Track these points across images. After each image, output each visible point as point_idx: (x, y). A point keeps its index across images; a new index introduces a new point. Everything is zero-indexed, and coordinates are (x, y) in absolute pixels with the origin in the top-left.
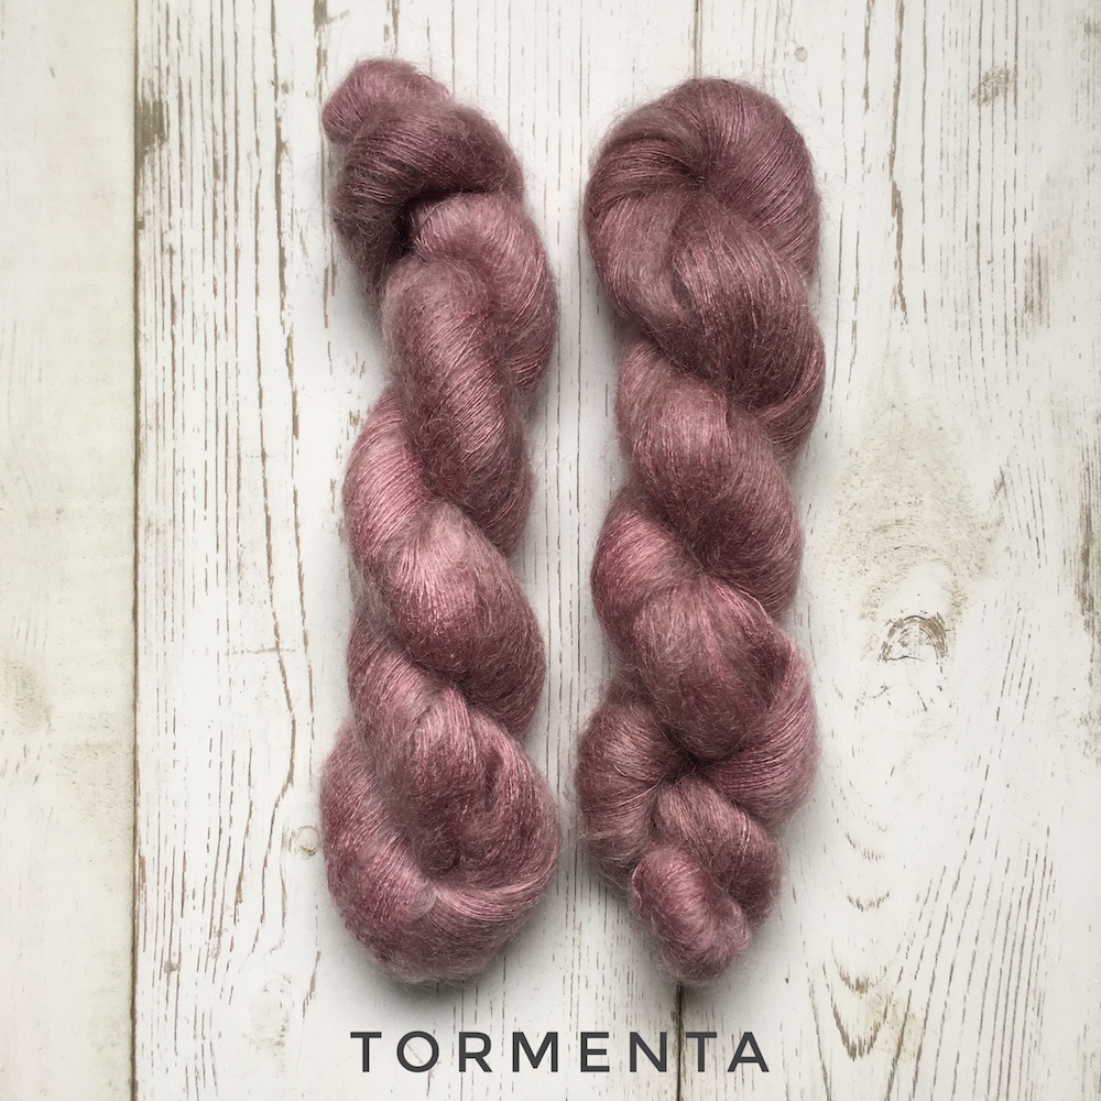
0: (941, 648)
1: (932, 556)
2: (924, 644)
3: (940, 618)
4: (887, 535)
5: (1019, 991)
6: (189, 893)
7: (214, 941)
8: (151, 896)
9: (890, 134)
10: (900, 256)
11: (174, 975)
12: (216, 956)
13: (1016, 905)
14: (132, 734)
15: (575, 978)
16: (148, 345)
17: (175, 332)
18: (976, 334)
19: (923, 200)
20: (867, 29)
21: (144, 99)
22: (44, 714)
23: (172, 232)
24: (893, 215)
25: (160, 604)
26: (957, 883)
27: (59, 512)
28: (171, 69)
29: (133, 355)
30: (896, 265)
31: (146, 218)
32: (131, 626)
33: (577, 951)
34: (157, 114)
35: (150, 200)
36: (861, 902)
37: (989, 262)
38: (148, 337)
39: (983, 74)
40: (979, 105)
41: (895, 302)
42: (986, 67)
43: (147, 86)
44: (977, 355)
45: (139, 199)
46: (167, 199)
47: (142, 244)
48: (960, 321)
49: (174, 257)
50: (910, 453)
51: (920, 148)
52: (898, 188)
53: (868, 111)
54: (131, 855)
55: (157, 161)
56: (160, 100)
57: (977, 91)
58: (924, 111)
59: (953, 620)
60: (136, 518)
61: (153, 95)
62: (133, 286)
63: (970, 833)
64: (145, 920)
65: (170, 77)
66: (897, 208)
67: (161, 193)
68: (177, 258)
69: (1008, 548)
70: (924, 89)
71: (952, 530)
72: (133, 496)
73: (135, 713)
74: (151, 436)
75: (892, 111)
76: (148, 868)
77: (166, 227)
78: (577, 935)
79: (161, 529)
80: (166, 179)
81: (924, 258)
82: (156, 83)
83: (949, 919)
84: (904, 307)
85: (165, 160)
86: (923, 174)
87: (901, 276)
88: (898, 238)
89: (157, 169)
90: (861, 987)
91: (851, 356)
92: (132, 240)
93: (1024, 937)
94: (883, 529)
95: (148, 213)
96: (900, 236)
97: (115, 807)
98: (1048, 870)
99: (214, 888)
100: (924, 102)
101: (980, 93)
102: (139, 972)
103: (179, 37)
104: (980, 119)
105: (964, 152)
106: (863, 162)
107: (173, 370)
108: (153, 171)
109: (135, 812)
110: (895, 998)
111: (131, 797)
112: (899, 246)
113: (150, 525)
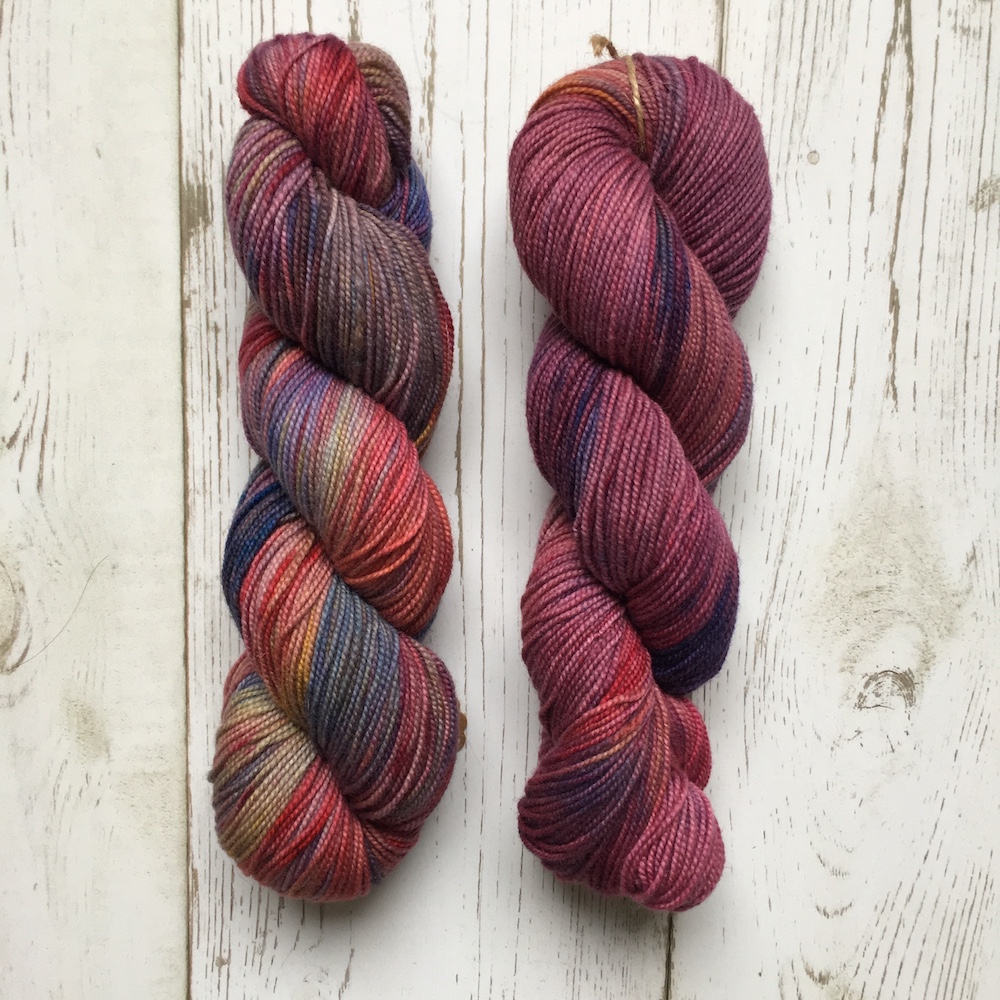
0: (910, 699)
1: (907, 619)
2: (895, 695)
3: (911, 673)
4: (868, 599)
5: (957, 983)
6: (237, 899)
7: (260, 940)
8: (203, 902)
9: (893, 235)
10: (894, 349)
11: (225, 968)
12: (262, 953)
13: (959, 913)
14: (185, 764)
15: (577, 972)
16: (195, 416)
17: (221, 405)
18: (959, 423)
19: (919, 298)
20: (877, 135)
21: (188, 182)
22: (104, 747)
23: (217, 310)
24: (891, 311)
25: (209, 650)
26: (910, 896)
27: (114, 567)
28: (215, 154)
29: (181, 426)
30: (890, 357)
31: (192, 297)
32: (183, 669)
33: (579, 950)
34: (201, 197)
35: (195, 280)
36: (828, 911)
37: (975, 358)
38: (195, 409)
39: (981, 182)
40: (976, 211)
41: (888, 391)
42: (985, 175)
43: (191, 170)
44: (959, 440)
45: (185, 279)
46: (212, 280)
47: (188, 321)
48: (946, 411)
49: (219, 335)
50: (893, 528)
51: (919, 251)
52: (897, 287)
53: (874, 213)
54: (185, 868)
55: (202, 243)
56: (204, 184)
57: (975, 197)
58: (924, 215)
59: (921, 675)
60: (186, 573)
61: (197, 178)
62: (180, 360)
63: (925, 854)
64: (198, 923)
65: (213, 162)
66: (895, 305)
67: (206, 275)
68: (222, 336)
69: (975, 613)
70: (926, 194)
71: (927, 597)
72: (182, 554)
73: (187, 746)
74: (199, 500)
75: (895, 214)
76: (201, 879)
77: (211, 306)
78: (580, 936)
79: (209, 584)
80: (211, 261)
81: (916, 352)
82: (200, 167)
83: (901, 925)
84: (895, 396)
85: (209, 242)
86: (920, 275)
87: (894, 368)
88: (893, 332)
89: (202, 250)
90: (823, 980)
91: (843, 440)
92: (179, 317)
93: (964, 940)
94: (865, 594)
95: (194, 292)
96: (895, 331)
97: (170, 828)
98: (989, 885)
99: (260, 896)
100: (925, 206)
101: (977, 199)
102: (194, 966)
103: (221, 123)
104: (976, 223)
105: (959, 255)
106: (866, 261)
107: (219, 440)
108: (198, 252)
109: (188, 831)
110: (851, 988)
111: (184, 818)
112: (894, 339)
113: (198, 580)
